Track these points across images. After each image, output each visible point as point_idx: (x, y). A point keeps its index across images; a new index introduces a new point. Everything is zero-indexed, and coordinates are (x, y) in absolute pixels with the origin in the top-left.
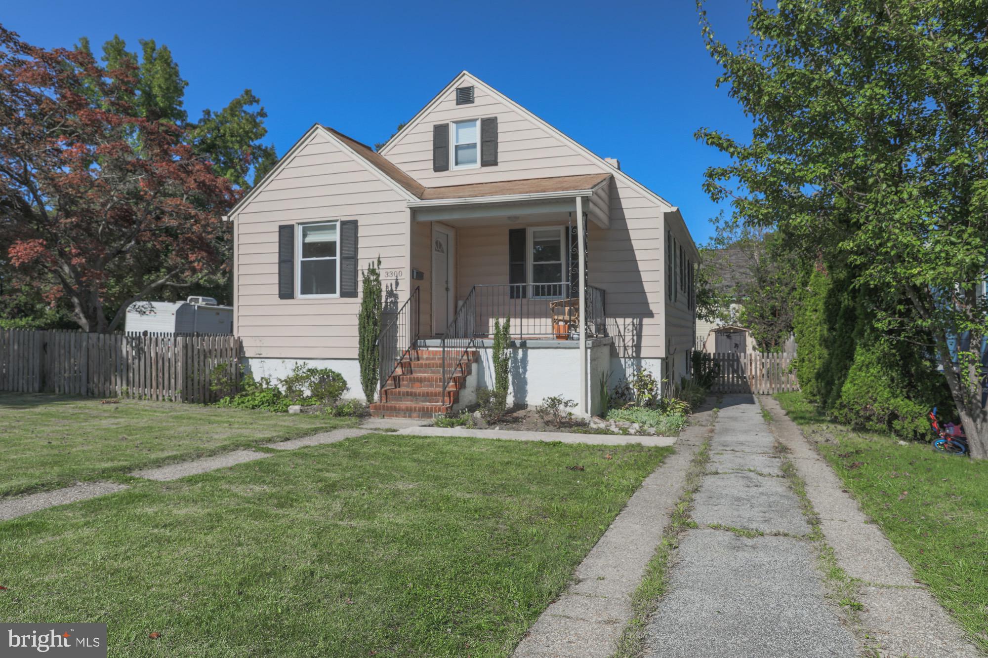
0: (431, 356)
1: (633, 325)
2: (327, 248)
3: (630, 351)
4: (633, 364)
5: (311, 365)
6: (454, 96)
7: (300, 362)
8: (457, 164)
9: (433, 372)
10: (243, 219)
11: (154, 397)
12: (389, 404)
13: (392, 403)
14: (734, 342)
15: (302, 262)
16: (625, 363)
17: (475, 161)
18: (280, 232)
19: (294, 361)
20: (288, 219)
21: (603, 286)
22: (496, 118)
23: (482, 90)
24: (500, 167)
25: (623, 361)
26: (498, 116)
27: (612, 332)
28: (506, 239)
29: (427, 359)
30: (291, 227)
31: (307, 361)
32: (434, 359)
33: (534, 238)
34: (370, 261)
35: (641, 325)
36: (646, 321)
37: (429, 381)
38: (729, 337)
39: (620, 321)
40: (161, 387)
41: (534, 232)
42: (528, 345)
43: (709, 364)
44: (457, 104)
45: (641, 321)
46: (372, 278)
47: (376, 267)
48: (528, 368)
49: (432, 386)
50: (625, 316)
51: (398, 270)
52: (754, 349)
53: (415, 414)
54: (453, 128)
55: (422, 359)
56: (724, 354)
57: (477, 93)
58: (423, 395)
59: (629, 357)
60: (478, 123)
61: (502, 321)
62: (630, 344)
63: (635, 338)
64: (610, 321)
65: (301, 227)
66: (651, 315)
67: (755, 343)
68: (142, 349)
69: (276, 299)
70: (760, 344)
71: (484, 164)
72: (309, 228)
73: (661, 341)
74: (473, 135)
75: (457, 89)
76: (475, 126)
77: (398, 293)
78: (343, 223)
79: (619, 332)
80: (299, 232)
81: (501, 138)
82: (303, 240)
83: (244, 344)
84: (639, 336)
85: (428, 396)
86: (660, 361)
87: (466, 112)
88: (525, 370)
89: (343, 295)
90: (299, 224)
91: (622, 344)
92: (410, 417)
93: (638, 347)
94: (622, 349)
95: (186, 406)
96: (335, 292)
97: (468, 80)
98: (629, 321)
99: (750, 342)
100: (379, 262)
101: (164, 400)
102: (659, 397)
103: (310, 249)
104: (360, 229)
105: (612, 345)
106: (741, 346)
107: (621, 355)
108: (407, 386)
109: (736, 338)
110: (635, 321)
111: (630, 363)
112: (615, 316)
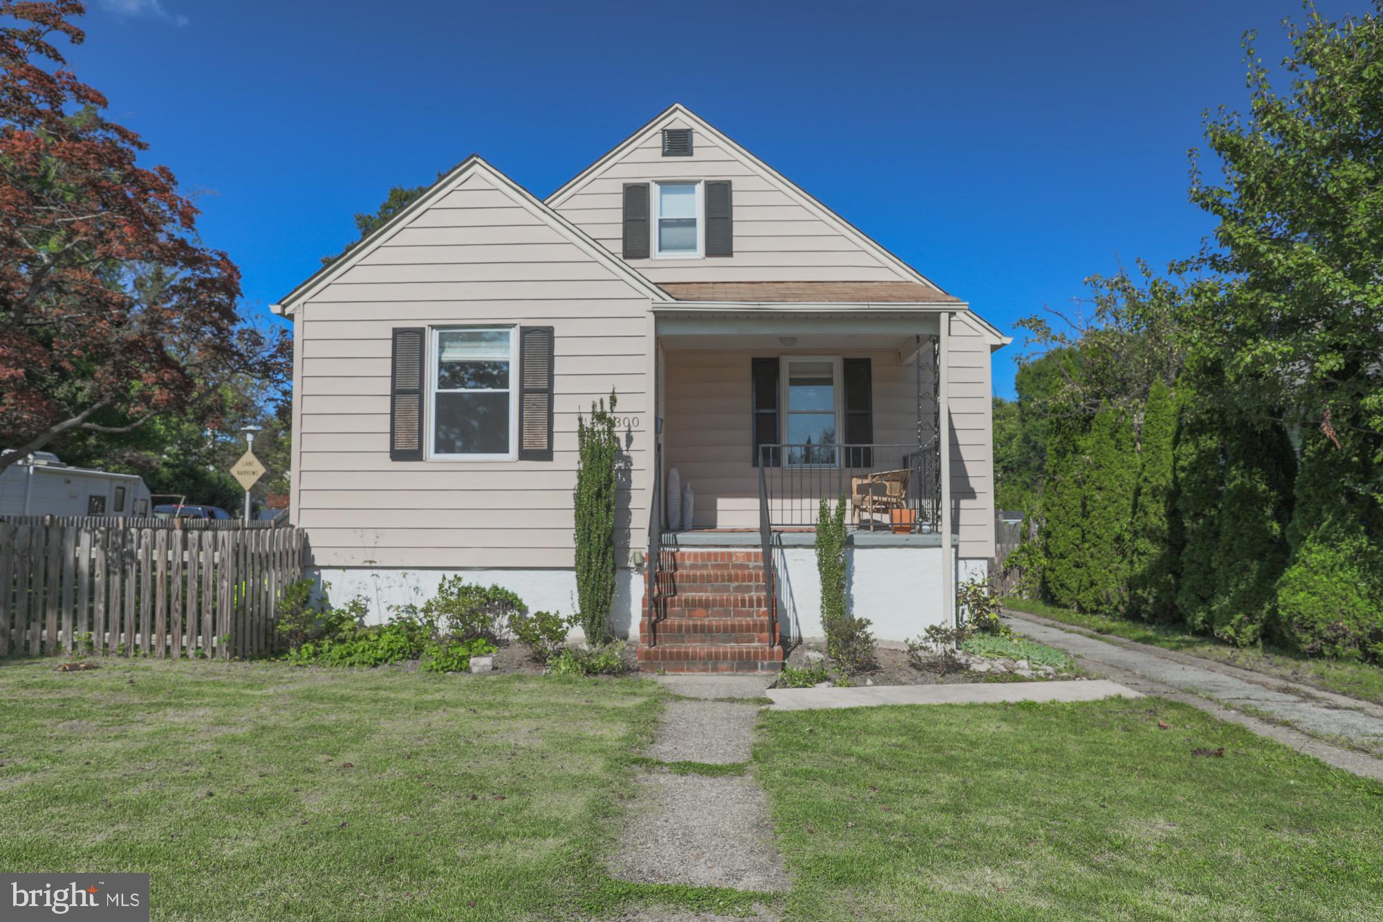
0: (700, 562)
2: (492, 374)
5: (469, 579)
6: (658, 141)
7: (450, 575)
8: (660, 250)
9: (715, 590)
10: (312, 311)
11: (161, 650)
12: (659, 648)
13: (668, 647)
15: (437, 394)
17: (693, 247)
18: (394, 340)
19: (440, 573)
20: (411, 317)
22: (730, 182)
23: (705, 137)
24: (736, 259)
26: (733, 180)
28: (747, 372)
29: (692, 567)
30: (420, 332)
31: (460, 574)
32: (704, 567)
33: (791, 373)
34: (597, 399)
35: (958, 511)
36: (966, 504)
37: (722, 605)
40: (177, 630)
41: (791, 364)
42: (856, 542)
44: (664, 154)
45: (957, 504)
46: (599, 427)
47: (607, 408)
48: (854, 578)
49: (727, 614)
51: (631, 416)
53: (724, 665)
54: (655, 190)
55: (684, 567)
57: (697, 140)
58: (725, 630)
60: (700, 189)
61: (833, 504)
65: (436, 333)
66: (972, 494)
68: (132, 555)
69: (385, 461)
71: (711, 252)
72: (450, 334)
73: (988, 533)
74: (694, 205)
75: (663, 131)
76: (693, 191)
77: (632, 454)
78: (525, 331)
80: (433, 339)
81: (737, 214)
82: (440, 358)
83: (312, 542)
85: (734, 632)
87: (678, 168)
89: (524, 455)
90: (433, 327)
92: (715, 669)
95: (240, 667)
96: (505, 450)
97: (680, 118)
100: (613, 401)
101: (184, 656)
103: (452, 373)
104: (557, 342)
108: (681, 615)
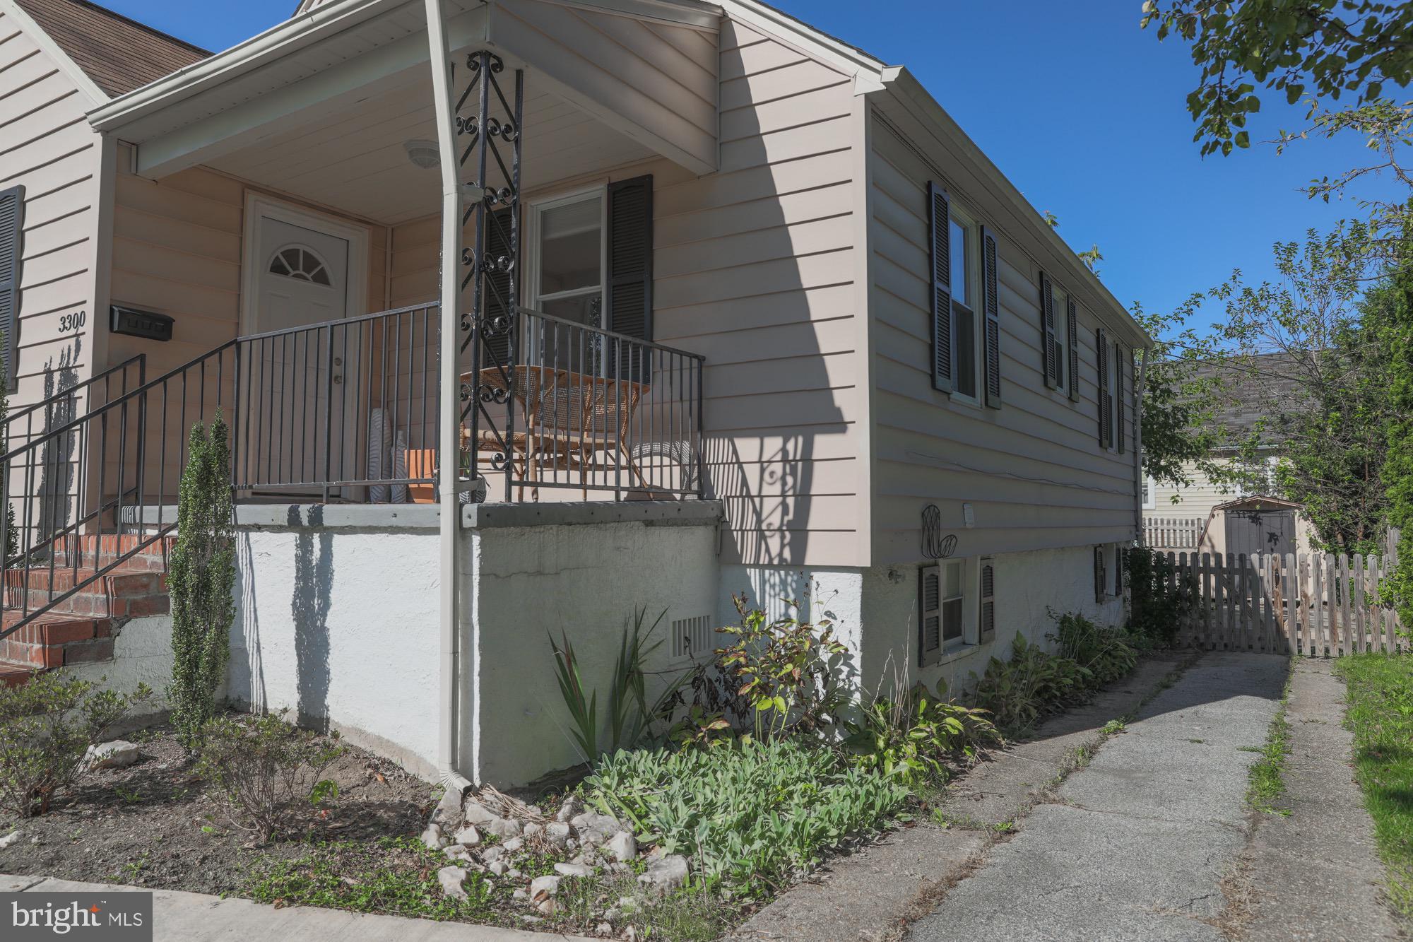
1: (785, 460)
3: (774, 543)
4: (783, 583)
14: (1266, 529)
16: (763, 582)
21: (700, 347)
25: (754, 574)
27: (723, 484)
33: (544, 230)
35: (808, 461)
36: (824, 444)
38: (1255, 520)
39: (748, 448)
41: (545, 214)
42: (326, 521)
43: (1172, 581)
45: (808, 447)
48: (334, 595)
50: (760, 431)
52: (1314, 544)
56: (1183, 555)
59: (770, 565)
62: (775, 520)
63: (791, 501)
64: (717, 449)
66: (837, 424)
67: (1314, 532)
70: (1328, 536)
73: (858, 513)
79: (745, 482)
84: (804, 497)
86: (858, 578)
88: (326, 605)
91: (750, 522)
93: (798, 531)
94: (751, 538)
98: (773, 445)
99: (1304, 530)
102: (857, 698)
105: (720, 524)
106: (1280, 541)
107: (748, 558)
109: (1272, 523)
110: (790, 446)
111: (776, 579)
112: (732, 433)
